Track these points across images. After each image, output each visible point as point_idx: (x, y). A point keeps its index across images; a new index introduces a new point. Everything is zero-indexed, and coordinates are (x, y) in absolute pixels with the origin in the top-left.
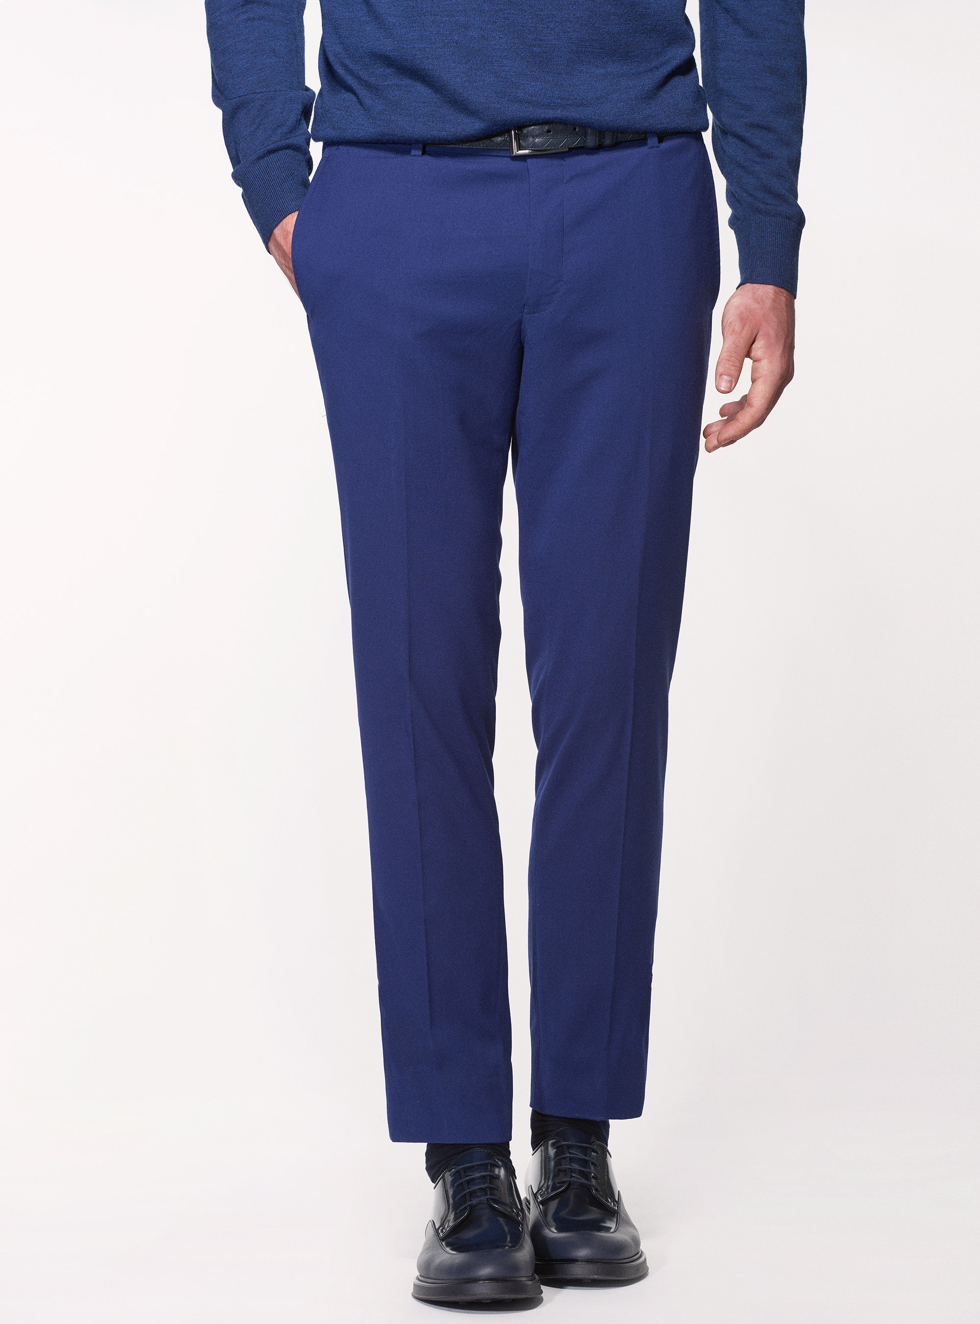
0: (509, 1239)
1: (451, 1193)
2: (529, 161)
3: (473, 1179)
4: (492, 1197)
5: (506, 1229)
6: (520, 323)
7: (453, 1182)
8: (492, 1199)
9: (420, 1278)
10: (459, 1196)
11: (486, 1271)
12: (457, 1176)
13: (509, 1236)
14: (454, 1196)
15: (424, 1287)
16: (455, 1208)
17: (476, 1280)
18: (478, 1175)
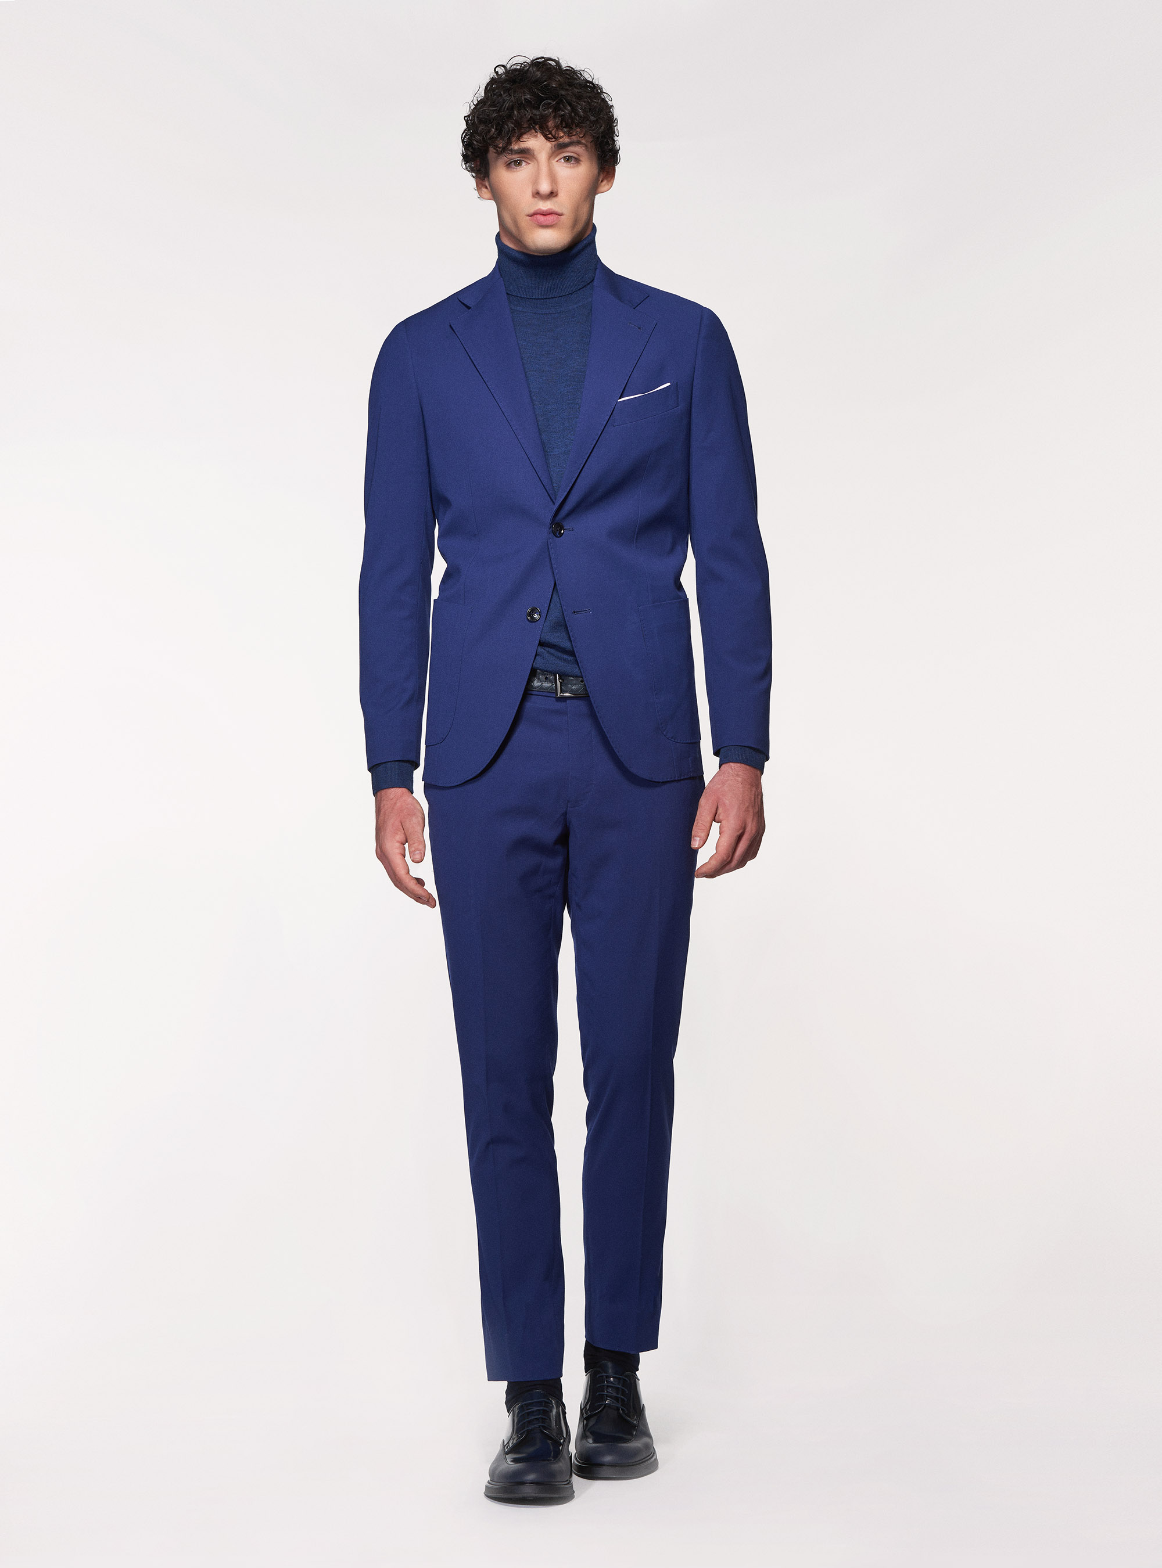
0: (552, 1455)
1: (516, 1421)
2: (568, 701)
3: (533, 1412)
4: (543, 1424)
5: (551, 1448)
6: (565, 814)
7: (518, 1413)
8: (543, 1426)
9: (490, 1482)
10: (521, 1423)
11: (531, 1477)
12: (521, 1409)
13: (552, 1453)
14: (517, 1424)
15: (492, 1488)
16: (517, 1432)
17: (523, 1483)
18: (535, 1409)
